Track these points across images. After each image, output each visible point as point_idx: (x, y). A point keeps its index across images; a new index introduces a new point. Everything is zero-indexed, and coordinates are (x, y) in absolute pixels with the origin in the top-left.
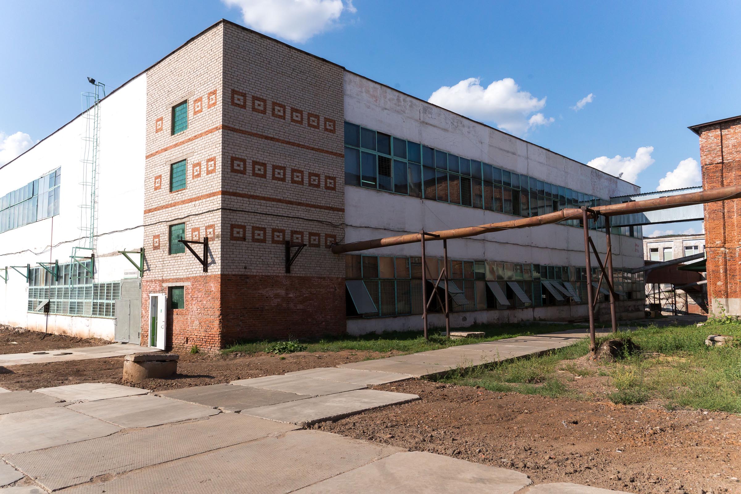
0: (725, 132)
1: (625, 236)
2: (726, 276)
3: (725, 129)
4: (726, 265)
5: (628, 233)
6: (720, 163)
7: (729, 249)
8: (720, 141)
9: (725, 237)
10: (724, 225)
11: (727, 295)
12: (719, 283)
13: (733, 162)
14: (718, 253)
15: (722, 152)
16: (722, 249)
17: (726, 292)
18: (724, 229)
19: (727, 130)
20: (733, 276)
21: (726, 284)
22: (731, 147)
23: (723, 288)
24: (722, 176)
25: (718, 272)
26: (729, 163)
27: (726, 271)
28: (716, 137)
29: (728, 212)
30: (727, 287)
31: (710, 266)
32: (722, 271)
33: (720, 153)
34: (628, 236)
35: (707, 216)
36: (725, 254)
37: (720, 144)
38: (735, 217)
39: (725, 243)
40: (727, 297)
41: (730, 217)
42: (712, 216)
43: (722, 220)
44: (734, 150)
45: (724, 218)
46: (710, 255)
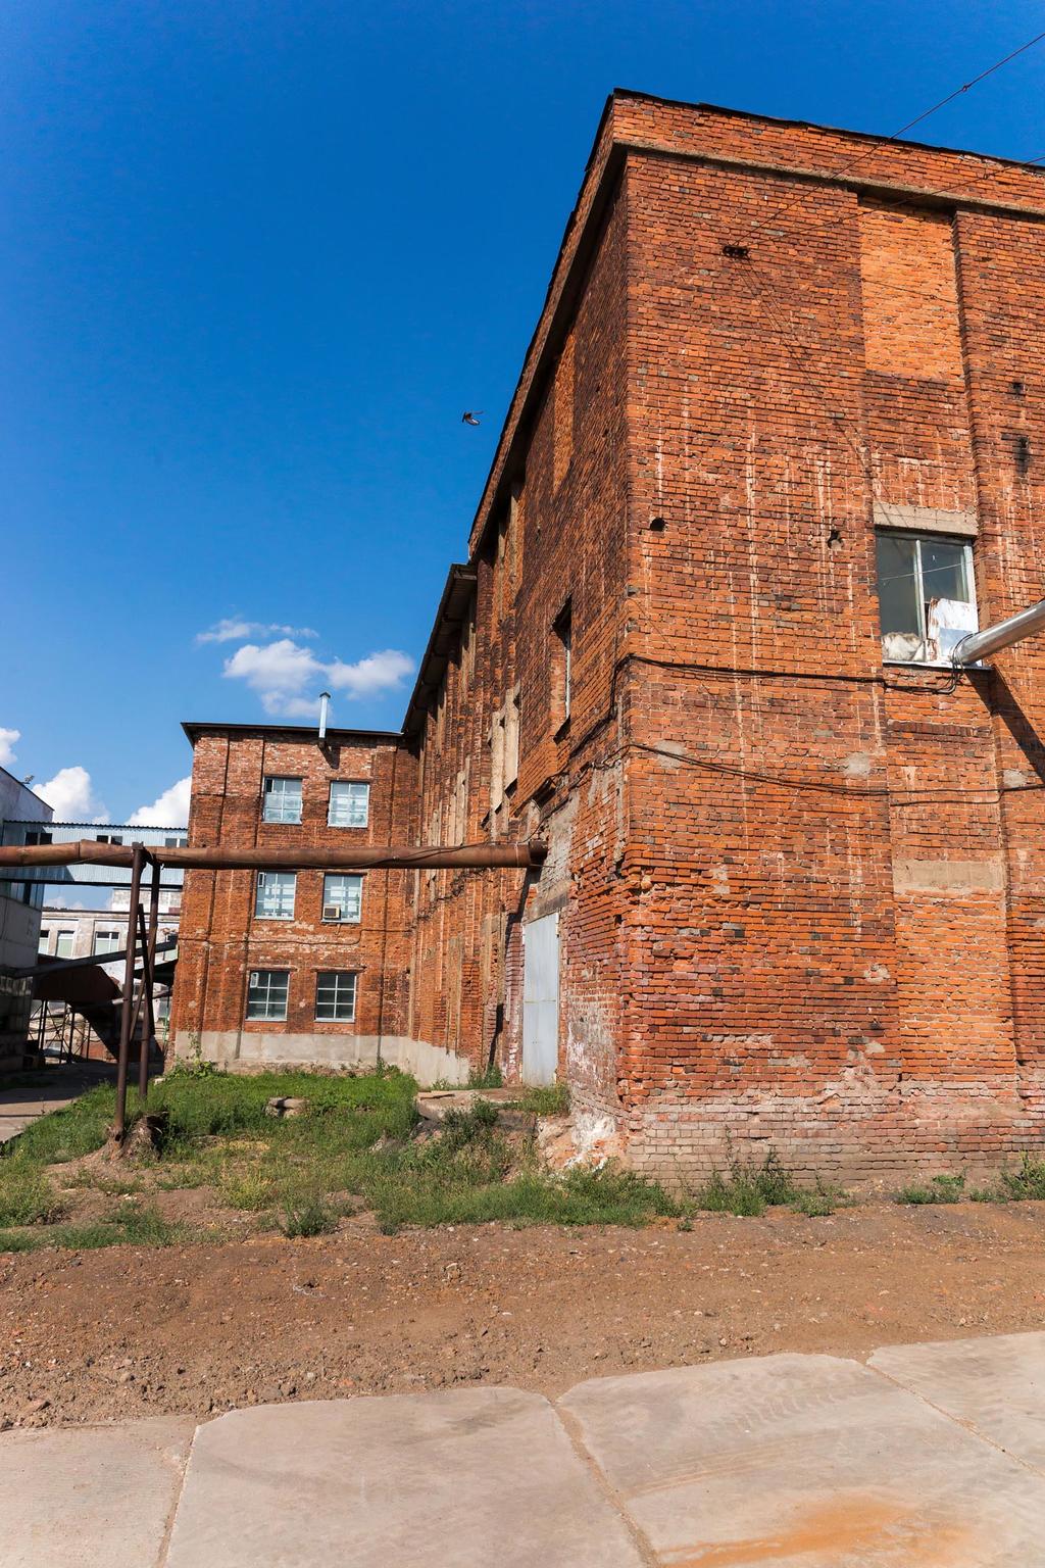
0: (234, 745)
1: (16, 901)
2: (204, 991)
3: (235, 741)
4: (206, 972)
5: (21, 897)
6: (220, 796)
7: (214, 944)
8: (225, 759)
9: (211, 923)
10: (213, 902)
11: (201, 1025)
12: (192, 1004)
13: (238, 798)
14: (197, 950)
15: (226, 777)
16: (205, 944)
17: (201, 1020)
18: (212, 909)
19: (237, 744)
20: (215, 991)
21: (202, 1005)
22: (239, 771)
23: (196, 1013)
24: (221, 817)
25: (193, 984)
26: (233, 798)
27: (204, 984)
28: (221, 750)
29: (222, 880)
30: (202, 1012)
31: (182, 972)
32: (198, 983)
33: (222, 778)
34: (19, 903)
35: (189, 883)
36: (207, 952)
37: (224, 764)
38: (230, 890)
39: (210, 934)
40: (200, 1030)
41: (222, 890)
42: (197, 884)
43: (210, 893)
44: (243, 779)
45: (214, 890)
46: (185, 952)
